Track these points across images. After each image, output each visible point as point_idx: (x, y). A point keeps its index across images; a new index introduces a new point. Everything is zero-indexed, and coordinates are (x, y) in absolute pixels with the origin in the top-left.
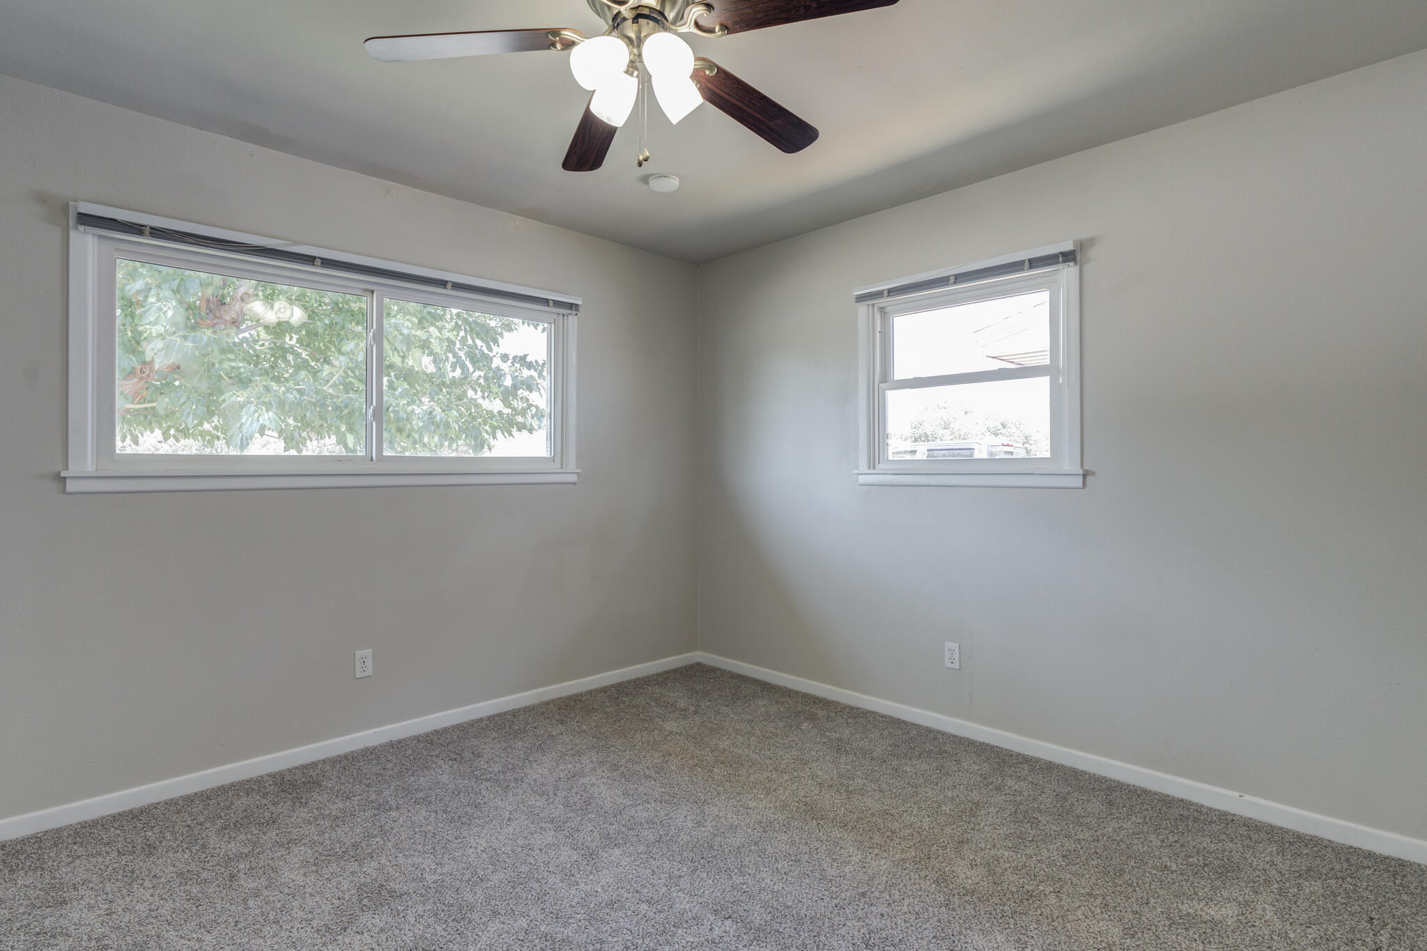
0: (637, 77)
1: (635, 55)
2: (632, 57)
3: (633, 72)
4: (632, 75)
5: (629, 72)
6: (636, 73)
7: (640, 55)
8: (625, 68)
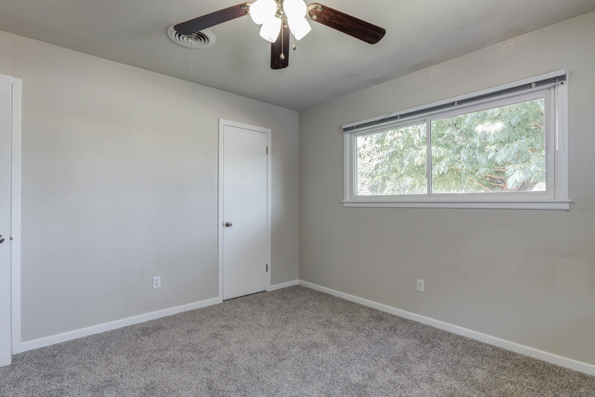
0: (281, 18)
1: (280, 7)
2: (278, 8)
3: (279, 16)
4: (278, 17)
5: (277, 16)
6: (280, 16)
7: (282, 8)
8: (275, 13)
